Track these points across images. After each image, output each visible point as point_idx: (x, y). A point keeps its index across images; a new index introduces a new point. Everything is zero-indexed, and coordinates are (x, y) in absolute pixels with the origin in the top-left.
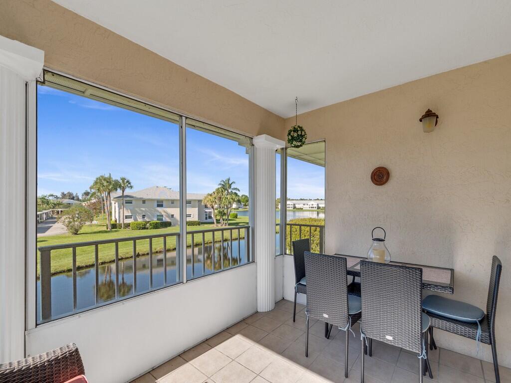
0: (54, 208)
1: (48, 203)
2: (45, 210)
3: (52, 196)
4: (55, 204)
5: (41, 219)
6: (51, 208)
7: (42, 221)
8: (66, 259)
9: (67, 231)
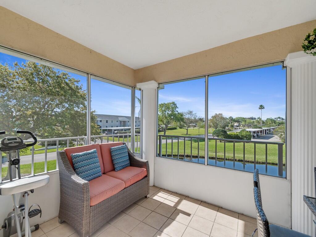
0: (279, 125)
1: (275, 122)
2: (273, 126)
3: (279, 118)
4: (279, 123)
5: (269, 132)
6: (276, 125)
7: (270, 133)
8: (273, 157)
9: (280, 140)
